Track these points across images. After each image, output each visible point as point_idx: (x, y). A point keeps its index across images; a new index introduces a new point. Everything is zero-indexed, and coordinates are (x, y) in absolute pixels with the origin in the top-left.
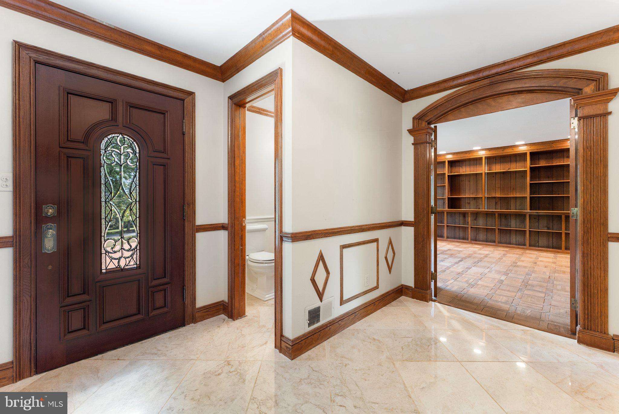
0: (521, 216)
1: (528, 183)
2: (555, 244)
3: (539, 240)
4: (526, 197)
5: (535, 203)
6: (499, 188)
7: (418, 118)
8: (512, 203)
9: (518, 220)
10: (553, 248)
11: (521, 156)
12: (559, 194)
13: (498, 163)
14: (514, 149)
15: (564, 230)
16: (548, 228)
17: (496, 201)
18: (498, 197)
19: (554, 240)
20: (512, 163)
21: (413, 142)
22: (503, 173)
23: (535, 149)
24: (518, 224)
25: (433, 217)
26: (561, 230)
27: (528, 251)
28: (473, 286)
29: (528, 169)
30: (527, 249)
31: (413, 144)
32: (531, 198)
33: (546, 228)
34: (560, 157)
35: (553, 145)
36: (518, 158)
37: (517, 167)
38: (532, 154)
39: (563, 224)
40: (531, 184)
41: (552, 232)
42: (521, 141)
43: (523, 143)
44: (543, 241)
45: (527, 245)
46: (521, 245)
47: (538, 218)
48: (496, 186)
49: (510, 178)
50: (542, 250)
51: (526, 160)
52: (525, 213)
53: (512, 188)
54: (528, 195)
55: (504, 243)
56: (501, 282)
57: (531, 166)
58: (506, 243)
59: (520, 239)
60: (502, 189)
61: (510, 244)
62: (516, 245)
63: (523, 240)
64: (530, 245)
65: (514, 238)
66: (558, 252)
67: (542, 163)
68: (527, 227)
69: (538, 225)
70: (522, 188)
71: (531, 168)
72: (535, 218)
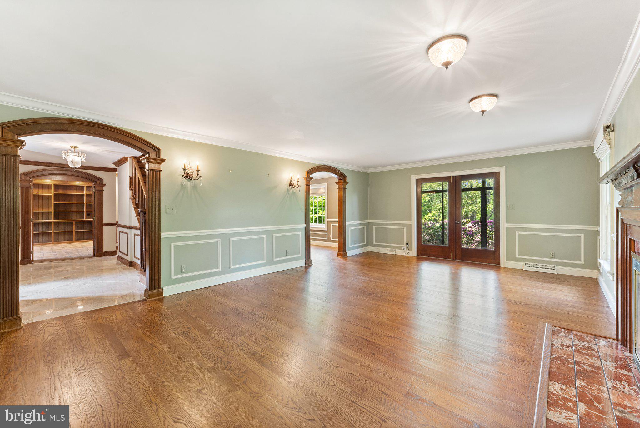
0: (48, 225)
1: (52, 203)
2: (68, 238)
3: (59, 238)
4: (51, 212)
5: (57, 216)
8: (40, 216)
9: (44, 227)
10: (67, 241)
11: (48, 186)
12: (70, 210)
16: (64, 230)
19: (68, 236)
20: (39, 190)
23: (57, 183)
27: (53, 245)
29: (53, 195)
30: (52, 244)
32: (54, 212)
34: (71, 189)
35: (68, 182)
36: (45, 187)
37: (43, 193)
38: (55, 186)
39: (74, 227)
40: (54, 204)
41: (67, 232)
44: (61, 237)
46: (48, 242)
49: (38, 200)
50: (62, 243)
51: (51, 189)
52: (51, 222)
53: (40, 206)
54: (53, 210)
59: (45, 238)
62: (43, 242)
65: (41, 239)
66: (71, 242)
67: (61, 192)
68: (52, 229)
69: (59, 228)
70: (48, 206)
71: (54, 194)
72: (57, 224)
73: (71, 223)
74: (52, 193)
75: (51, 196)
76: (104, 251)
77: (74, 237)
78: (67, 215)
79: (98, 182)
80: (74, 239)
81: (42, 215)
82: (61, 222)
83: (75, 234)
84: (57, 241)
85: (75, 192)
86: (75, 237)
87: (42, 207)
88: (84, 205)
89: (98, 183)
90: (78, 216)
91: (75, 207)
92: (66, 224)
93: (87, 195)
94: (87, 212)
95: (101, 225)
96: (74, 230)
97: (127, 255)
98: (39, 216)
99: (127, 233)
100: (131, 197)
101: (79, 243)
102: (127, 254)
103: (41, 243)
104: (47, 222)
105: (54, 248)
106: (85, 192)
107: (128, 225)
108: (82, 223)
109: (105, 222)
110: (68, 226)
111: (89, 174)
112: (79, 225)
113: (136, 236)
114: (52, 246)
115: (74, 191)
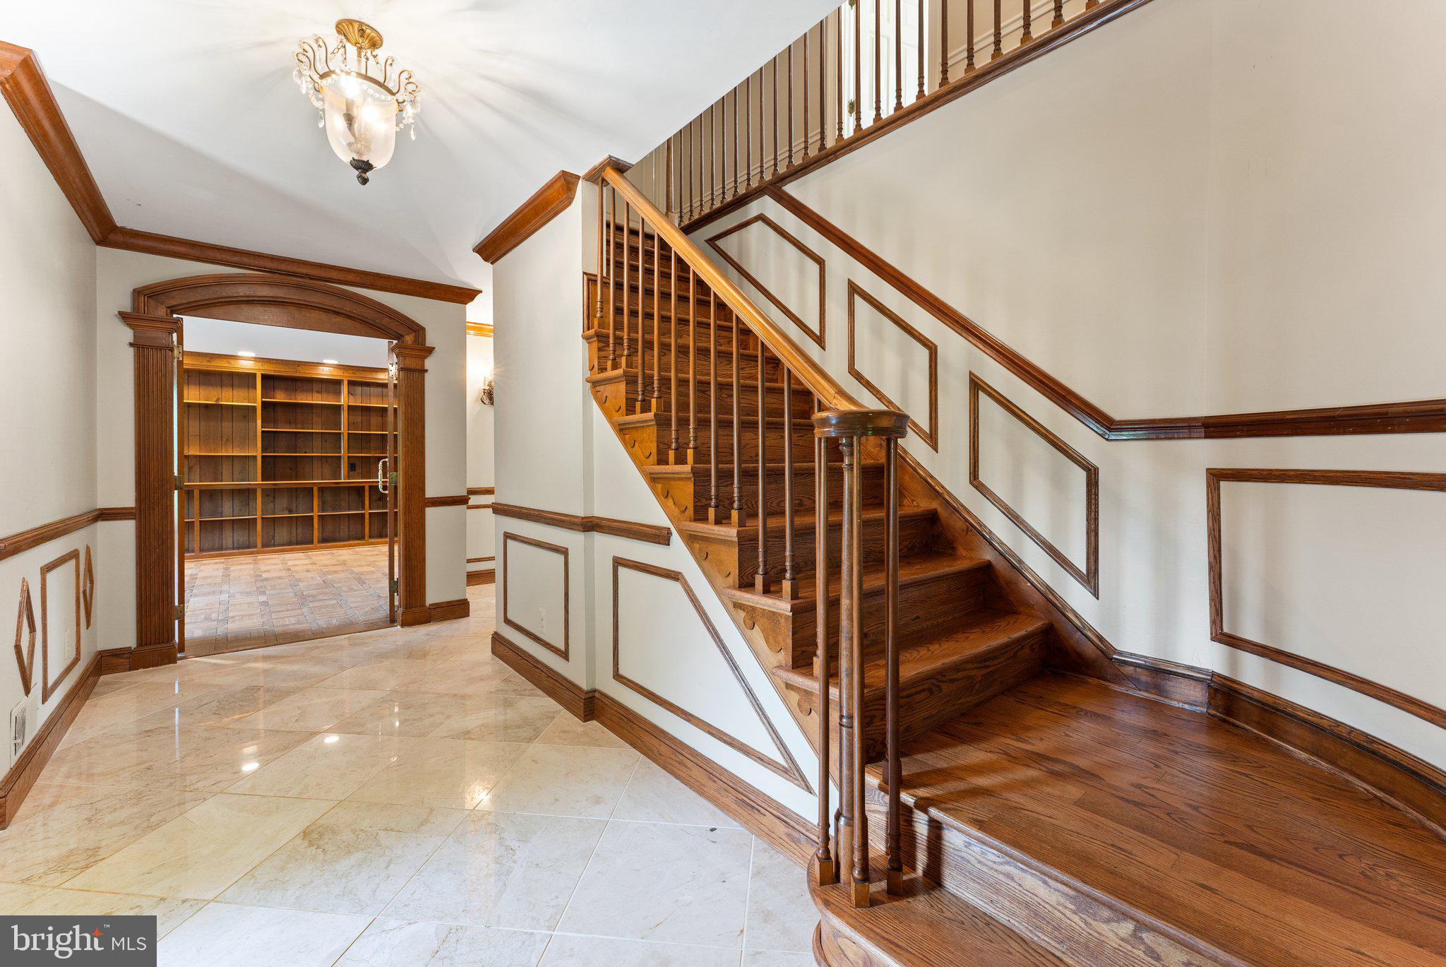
0: (245, 494)
1: (258, 430)
2: (301, 536)
3: (276, 535)
4: (255, 457)
5: (271, 467)
6: (198, 437)
7: (147, 295)
8: (226, 469)
9: (237, 502)
10: (297, 543)
11: (245, 380)
12: (305, 453)
13: (195, 384)
14: (232, 361)
15: (317, 511)
16: (290, 512)
17: (191, 465)
18: (196, 457)
19: (300, 530)
20: (224, 389)
21: (132, 342)
22: (207, 406)
23: (271, 370)
24: (236, 509)
25: (176, 492)
26: (312, 511)
27: (260, 557)
28: (226, 620)
29: (258, 405)
30: (258, 553)
31: (131, 345)
32: (263, 457)
33: (287, 511)
34: (306, 391)
36: (236, 381)
37: (235, 399)
38: (265, 377)
39: (315, 502)
40: (263, 432)
41: (296, 517)
42: (247, 350)
43: (253, 355)
44: (282, 533)
45: (258, 546)
46: (246, 547)
47: (272, 495)
48: (190, 433)
49: (220, 418)
50: (283, 551)
51: (255, 386)
52: (253, 487)
53: (224, 439)
54: (258, 452)
55: (209, 550)
56: (265, 603)
57: (263, 400)
58: (213, 549)
59: (240, 536)
60: (204, 440)
61: (221, 548)
62: (233, 549)
63: (246, 538)
64: (264, 546)
65: (228, 537)
67: (280, 397)
68: (258, 511)
69: (276, 506)
70: (246, 440)
71: (263, 402)
72: (271, 494)
73: (308, 491)
74: (256, 398)
75: (254, 408)
76: (427, 604)
77: (316, 533)
78: (295, 466)
79: (409, 339)
80: (315, 539)
81: (231, 467)
82: (281, 487)
83: (318, 523)
84: (270, 544)
85: (317, 399)
86: (319, 532)
87: (230, 441)
88: (340, 438)
89: (410, 342)
90: (327, 470)
91: (317, 443)
92: (294, 492)
93: (349, 406)
94: (348, 456)
95: (418, 501)
96: (316, 513)
97: (565, 655)
98: (224, 470)
99: (564, 552)
100: (588, 374)
101: (328, 551)
102: (562, 648)
103: (226, 549)
104: (245, 487)
105: (263, 568)
106: (344, 400)
107: (577, 509)
108: (336, 490)
109: (431, 491)
110: (300, 499)
111: (380, 304)
112: (329, 498)
113: (621, 570)
114: (255, 562)
115: (315, 395)
